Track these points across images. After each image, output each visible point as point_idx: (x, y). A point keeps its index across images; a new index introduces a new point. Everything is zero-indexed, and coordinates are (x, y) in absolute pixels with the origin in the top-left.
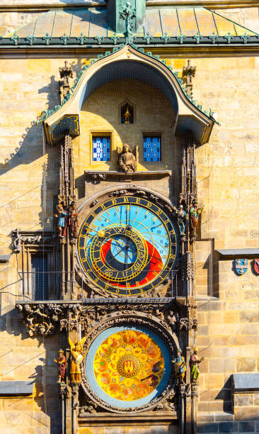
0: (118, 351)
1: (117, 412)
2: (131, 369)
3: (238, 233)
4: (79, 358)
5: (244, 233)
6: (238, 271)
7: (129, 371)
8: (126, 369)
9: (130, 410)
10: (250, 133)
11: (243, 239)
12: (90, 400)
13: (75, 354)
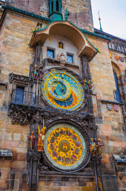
0: (62, 136)
1: (62, 171)
2: (66, 147)
3: (105, 94)
4: (43, 137)
5: (107, 95)
6: (108, 108)
7: (65, 148)
8: (64, 147)
9: (68, 171)
10: (104, 62)
11: (107, 97)
12: (47, 163)
13: (41, 135)
